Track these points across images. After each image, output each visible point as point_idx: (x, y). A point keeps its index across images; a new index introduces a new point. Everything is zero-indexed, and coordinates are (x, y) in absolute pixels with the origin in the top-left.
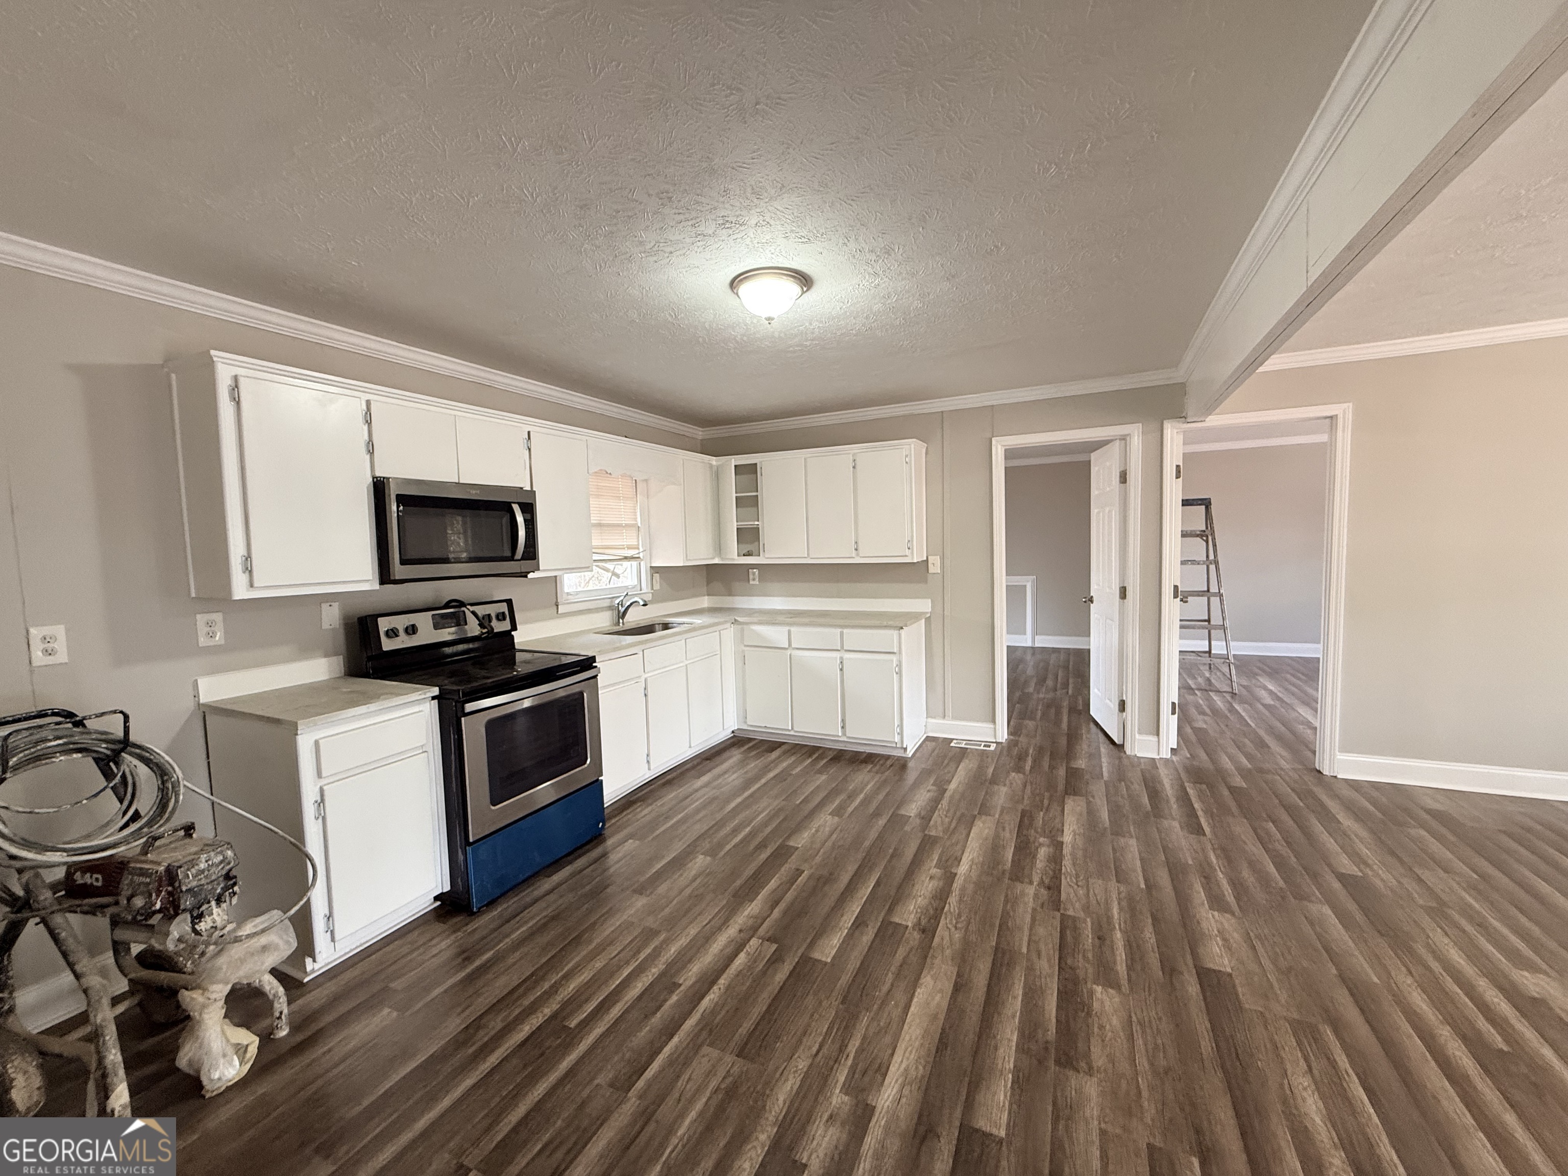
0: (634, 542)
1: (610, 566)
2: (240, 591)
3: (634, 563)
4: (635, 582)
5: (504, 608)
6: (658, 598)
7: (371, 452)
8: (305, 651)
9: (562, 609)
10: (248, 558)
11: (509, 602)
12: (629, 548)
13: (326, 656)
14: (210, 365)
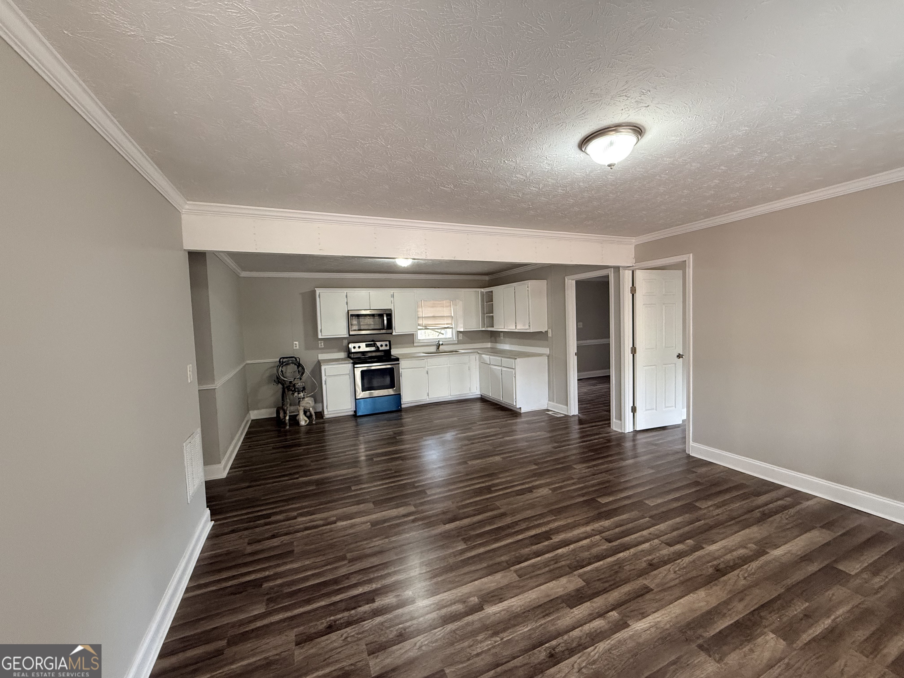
0: (450, 322)
1: (439, 331)
2: (320, 337)
3: (451, 330)
4: (451, 336)
5: (388, 343)
6: (459, 342)
7: (347, 304)
8: (339, 351)
9: (415, 344)
10: (321, 330)
11: (390, 342)
12: (447, 324)
13: (344, 352)
14: (315, 291)
